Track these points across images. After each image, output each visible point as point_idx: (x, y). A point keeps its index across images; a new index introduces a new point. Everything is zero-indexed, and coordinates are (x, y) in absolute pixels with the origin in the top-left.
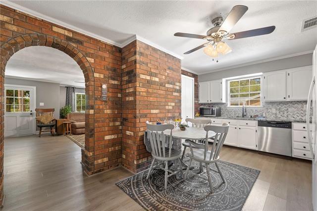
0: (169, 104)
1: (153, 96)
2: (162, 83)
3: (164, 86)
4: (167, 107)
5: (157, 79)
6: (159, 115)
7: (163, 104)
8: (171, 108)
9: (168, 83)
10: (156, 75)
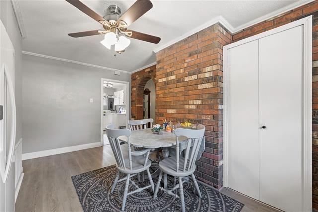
0: (191, 102)
1: (169, 96)
2: (180, 79)
3: (183, 81)
4: (187, 107)
5: (173, 77)
6: (175, 116)
7: (182, 103)
8: (193, 107)
9: (189, 75)
10: (171, 73)
